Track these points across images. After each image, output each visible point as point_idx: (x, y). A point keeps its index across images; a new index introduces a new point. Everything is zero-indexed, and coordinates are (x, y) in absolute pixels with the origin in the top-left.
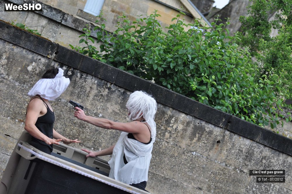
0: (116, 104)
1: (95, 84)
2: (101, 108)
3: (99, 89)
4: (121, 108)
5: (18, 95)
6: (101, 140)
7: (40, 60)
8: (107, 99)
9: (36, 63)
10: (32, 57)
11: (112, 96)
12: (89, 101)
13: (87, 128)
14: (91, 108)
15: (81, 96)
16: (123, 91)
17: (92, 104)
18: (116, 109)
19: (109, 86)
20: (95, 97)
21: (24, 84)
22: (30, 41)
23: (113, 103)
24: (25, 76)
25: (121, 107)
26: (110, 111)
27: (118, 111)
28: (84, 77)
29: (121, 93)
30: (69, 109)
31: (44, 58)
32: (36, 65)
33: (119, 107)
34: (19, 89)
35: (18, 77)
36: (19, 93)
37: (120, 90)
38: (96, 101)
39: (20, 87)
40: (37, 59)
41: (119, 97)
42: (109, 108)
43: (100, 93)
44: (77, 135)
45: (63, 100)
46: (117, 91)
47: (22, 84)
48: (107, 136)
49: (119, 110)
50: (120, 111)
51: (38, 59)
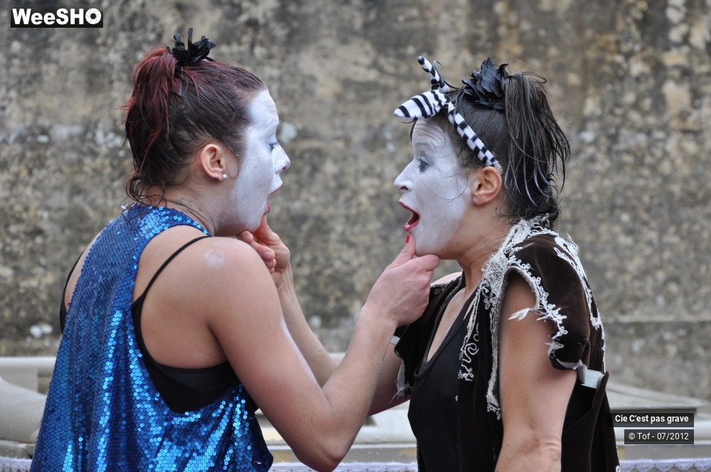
0: (345, 42)
4: (379, 51)
6: (340, 258)
8: (289, 36)
11: (309, 8)
18: (356, 63)
23: (329, 42)
25: (380, 46)
26: (326, 88)
27: (372, 75)
30: (112, 165)
33: (368, 47)
42: (317, 75)
43: (240, 14)
45: (62, 132)
48: (364, 225)
49: (375, 65)
50: (381, 70)
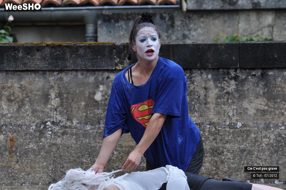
0: (257, 98)
1: (209, 80)
2: (235, 114)
3: (219, 85)
4: (268, 101)
5: (97, 144)
6: (256, 162)
7: (109, 79)
8: (239, 96)
9: (105, 85)
10: (95, 79)
11: (246, 88)
12: (212, 110)
13: (225, 153)
14: (219, 119)
15: (195, 107)
16: (259, 74)
17: (218, 113)
18: (261, 104)
19: (232, 74)
20: (219, 100)
21: (99, 124)
22: (80, 56)
23: (252, 98)
24: (96, 110)
25: (269, 99)
26: (252, 112)
28: (188, 77)
29: (258, 77)
31: (114, 73)
32: (105, 88)
33: (265, 100)
34: (94, 134)
35: (86, 116)
36: (98, 141)
37: (254, 73)
38: (223, 106)
39: (96, 130)
40: (103, 79)
41: (258, 86)
42: (248, 108)
43: (224, 90)
44: (215, 169)
46: (250, 77)
47: (96, 124)
48: (264, 153)
49: (267, 105)
51: (106, 78)
